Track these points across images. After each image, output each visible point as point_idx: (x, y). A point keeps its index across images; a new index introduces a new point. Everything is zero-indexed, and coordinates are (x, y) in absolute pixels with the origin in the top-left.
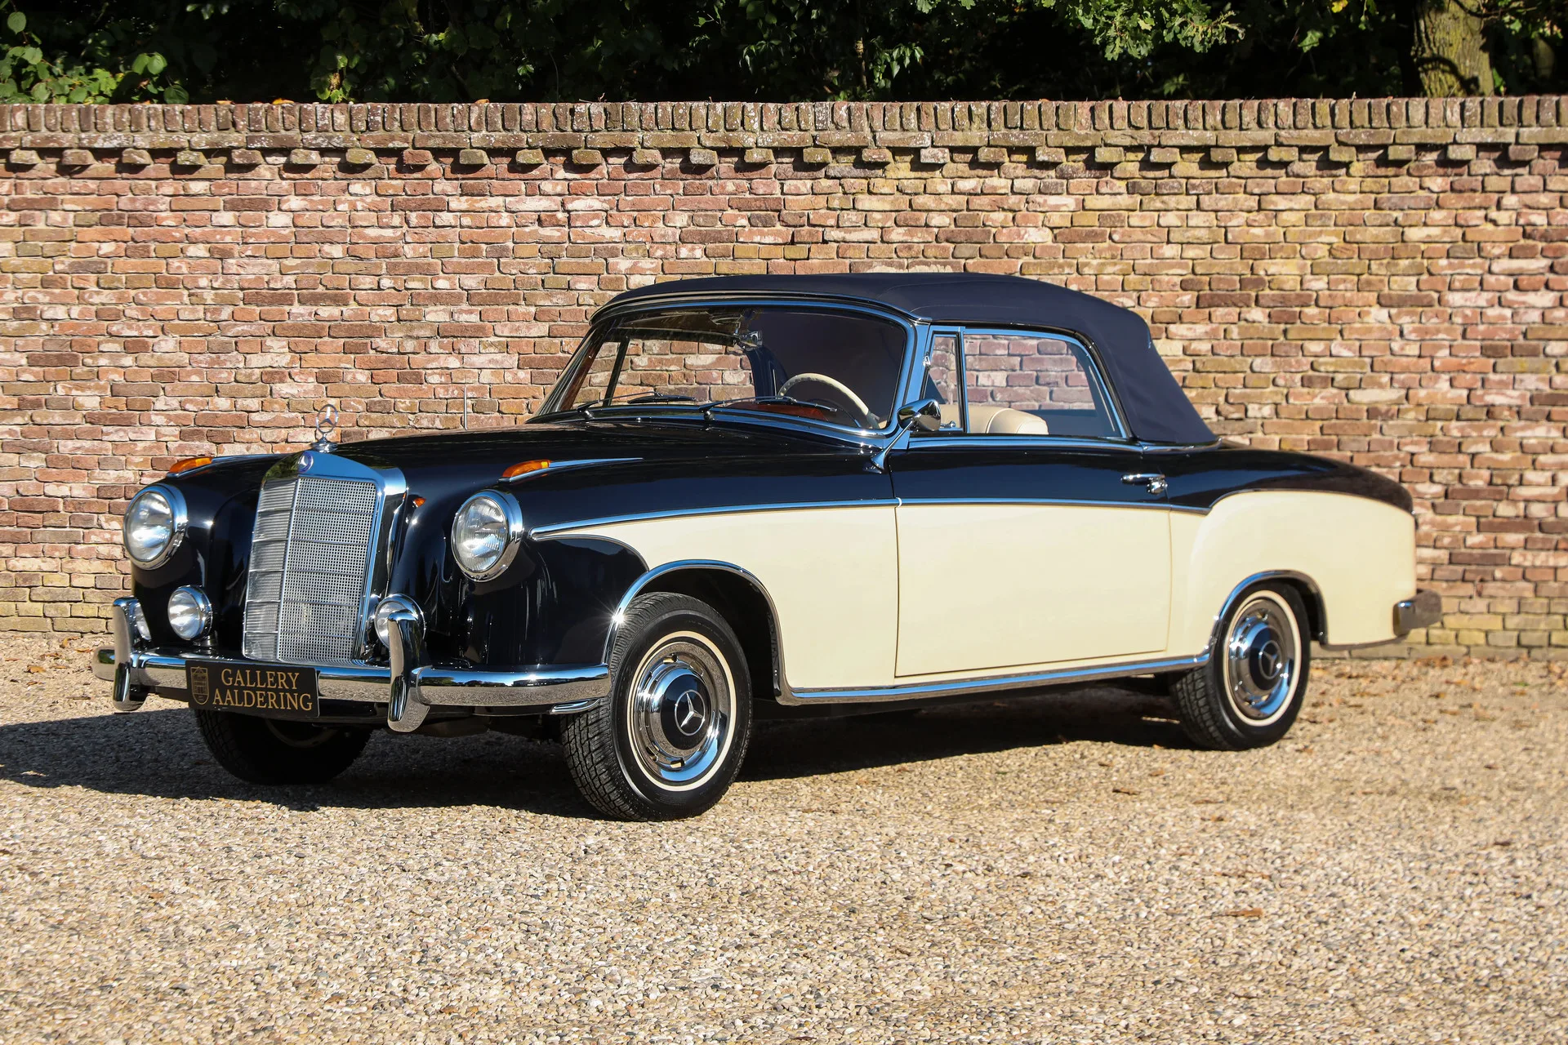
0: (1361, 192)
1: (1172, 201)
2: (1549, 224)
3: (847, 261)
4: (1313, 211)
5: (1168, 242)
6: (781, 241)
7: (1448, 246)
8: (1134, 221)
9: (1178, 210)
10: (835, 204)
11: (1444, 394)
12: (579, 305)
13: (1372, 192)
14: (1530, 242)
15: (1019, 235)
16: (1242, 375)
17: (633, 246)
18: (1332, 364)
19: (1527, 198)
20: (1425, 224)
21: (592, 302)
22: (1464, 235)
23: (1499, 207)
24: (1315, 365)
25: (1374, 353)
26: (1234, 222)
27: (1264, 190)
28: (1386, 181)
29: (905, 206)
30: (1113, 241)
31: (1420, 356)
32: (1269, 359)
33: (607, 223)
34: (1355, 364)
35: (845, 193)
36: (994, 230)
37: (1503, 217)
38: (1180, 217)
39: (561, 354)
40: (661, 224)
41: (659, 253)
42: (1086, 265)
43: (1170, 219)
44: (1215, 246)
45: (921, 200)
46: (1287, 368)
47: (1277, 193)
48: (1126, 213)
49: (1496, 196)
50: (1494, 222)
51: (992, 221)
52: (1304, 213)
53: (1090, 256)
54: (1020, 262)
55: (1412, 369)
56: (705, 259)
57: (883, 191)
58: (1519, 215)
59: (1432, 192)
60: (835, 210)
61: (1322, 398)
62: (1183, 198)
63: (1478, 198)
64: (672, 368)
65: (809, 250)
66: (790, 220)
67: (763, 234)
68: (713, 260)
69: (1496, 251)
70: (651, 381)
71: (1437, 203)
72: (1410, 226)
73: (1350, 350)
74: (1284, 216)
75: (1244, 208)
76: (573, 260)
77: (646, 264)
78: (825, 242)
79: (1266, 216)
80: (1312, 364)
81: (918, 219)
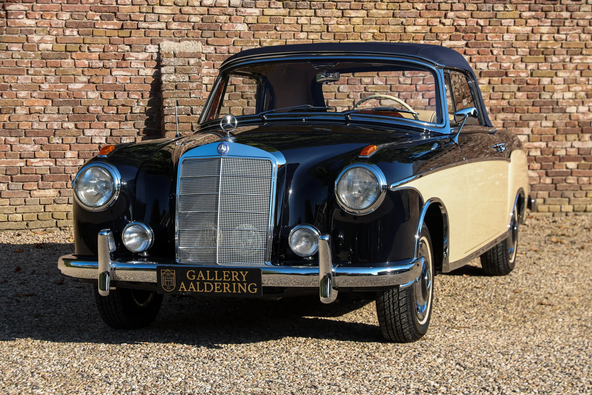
0: (387, 9)
1: (304, 12)
2: (466, 25)
3: (150, 38)
4: (366, 18)
5: (302, 31)
6: (117, 28)
7: (424, 34)
8: (286, 21)
9: (307, 16)
10: (144, 10)
11: (420, 101)
12: (12, 58)
13: (392, 10)
14: (458, 33)
15: (233, 27)
16: (334, 93)
17: (41, 29)
18: (373, 88)
19: (458, 14)
20: (414, 25)
21: (20, 57)
22: (431, 30)
23: (446, 17)
24: (367, 89)
25: (393, 83)
26: (332, 22)
27: (345, 7)
28: (398, 4)
29: (178, 12)
30: (277, 31)
31: (411, 84)
32: (346, 86)
33: (27, 17)
34: (384, 88)
35: (148, 5)
36: (221, 24)
37: (448, 22)
38: (306, 19)
39: (3, 83)
40: (55, 18)
41: (55, 33)
42: (265, 41)
43: (303, 20)
44: (323, 33)
45: (186, 9)
46: (354, 90)
47: (351, 9)
48: (282, 17)
49: (444, 12)
50: (444, 24)
51: (220, 20)
52: (362, 19)
53: (266, 37)
54: (233, 40)
55: (408, 90)
56: (78, 36)
57: (167, 4)
58: (454, 21)
59: (418, 10)
60: (143, 13)
61: (370, 103)
62: (308, 10)
63: (437, 13)
64: (62, 90)
65: (131, 32)
66: (121, 17)
67: (108, 24)
68: (82, 37)
69: (445, 37)
70: (50, 97)
71: (420, 15)
72: (408, 25)
73: (382, 81)
74: (354, 19)
75: (336, 16)
76: (9, 35)
77: (48, 38)
78: (138, 28)
79: (346, 19)
80: (365, 88)
81: (184, 18)
